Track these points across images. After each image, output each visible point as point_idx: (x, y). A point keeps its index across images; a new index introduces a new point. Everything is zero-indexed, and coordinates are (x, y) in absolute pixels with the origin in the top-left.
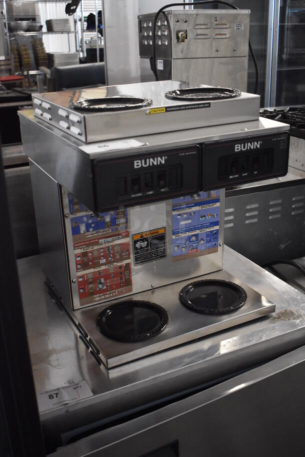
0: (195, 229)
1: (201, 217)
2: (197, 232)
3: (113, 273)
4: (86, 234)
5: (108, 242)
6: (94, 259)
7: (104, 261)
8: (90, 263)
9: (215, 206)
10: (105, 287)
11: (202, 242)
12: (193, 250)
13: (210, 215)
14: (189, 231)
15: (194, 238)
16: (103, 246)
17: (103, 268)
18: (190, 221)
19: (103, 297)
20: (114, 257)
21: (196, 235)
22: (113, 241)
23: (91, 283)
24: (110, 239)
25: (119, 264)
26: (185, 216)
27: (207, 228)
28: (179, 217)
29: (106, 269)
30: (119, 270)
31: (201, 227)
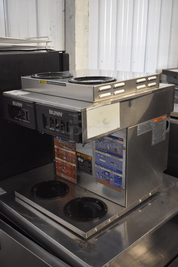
0: (108, 169)
1: (111, 162)
2: (109, 171)
3: (69, 167)
4: (59, 140)
5: (67, 149)
6: (61, 154)
7: (65, 158)
8: (60, 156)
9: (119, 160)
10: (65, 172)
11: (112, 179)
12: (106, 181)
13: (117, 164)
14: (104, 168)
15: (107, 174)
16: (65, 150)
17: (65, 161)
18: (104, 161)
19: (65, 177)
20: (69, 159)
21: (108, 173)
22: (68, 150)
23: (60, 166)
24: (68, 148)
25: (71, 164)
26: (102, 156)
27: (115, 172)
28: (99, 155)
29: (66, 163)
30: (71, 167)
31: (111, 169)
